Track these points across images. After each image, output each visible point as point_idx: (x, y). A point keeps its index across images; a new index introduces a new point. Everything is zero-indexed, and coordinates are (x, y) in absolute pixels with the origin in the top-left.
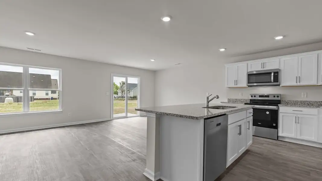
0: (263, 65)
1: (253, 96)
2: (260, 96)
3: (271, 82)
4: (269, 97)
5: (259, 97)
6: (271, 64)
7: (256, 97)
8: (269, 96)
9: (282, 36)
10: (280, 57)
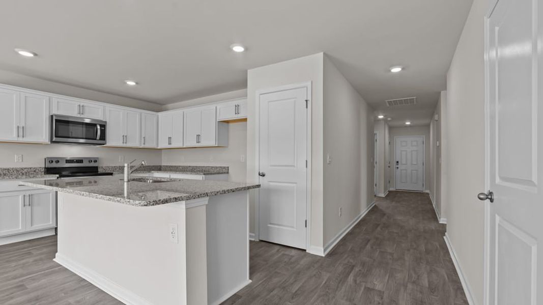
0: (81, 108)
1: (54, 161)
2: (68, 161)
3: (96, 139)
4: (82, 162)
5: (66, 162)
6: (93, 112)
7: (59, 163)
8: (82, 160)
9: (135, 82)
10: (106, 104)
